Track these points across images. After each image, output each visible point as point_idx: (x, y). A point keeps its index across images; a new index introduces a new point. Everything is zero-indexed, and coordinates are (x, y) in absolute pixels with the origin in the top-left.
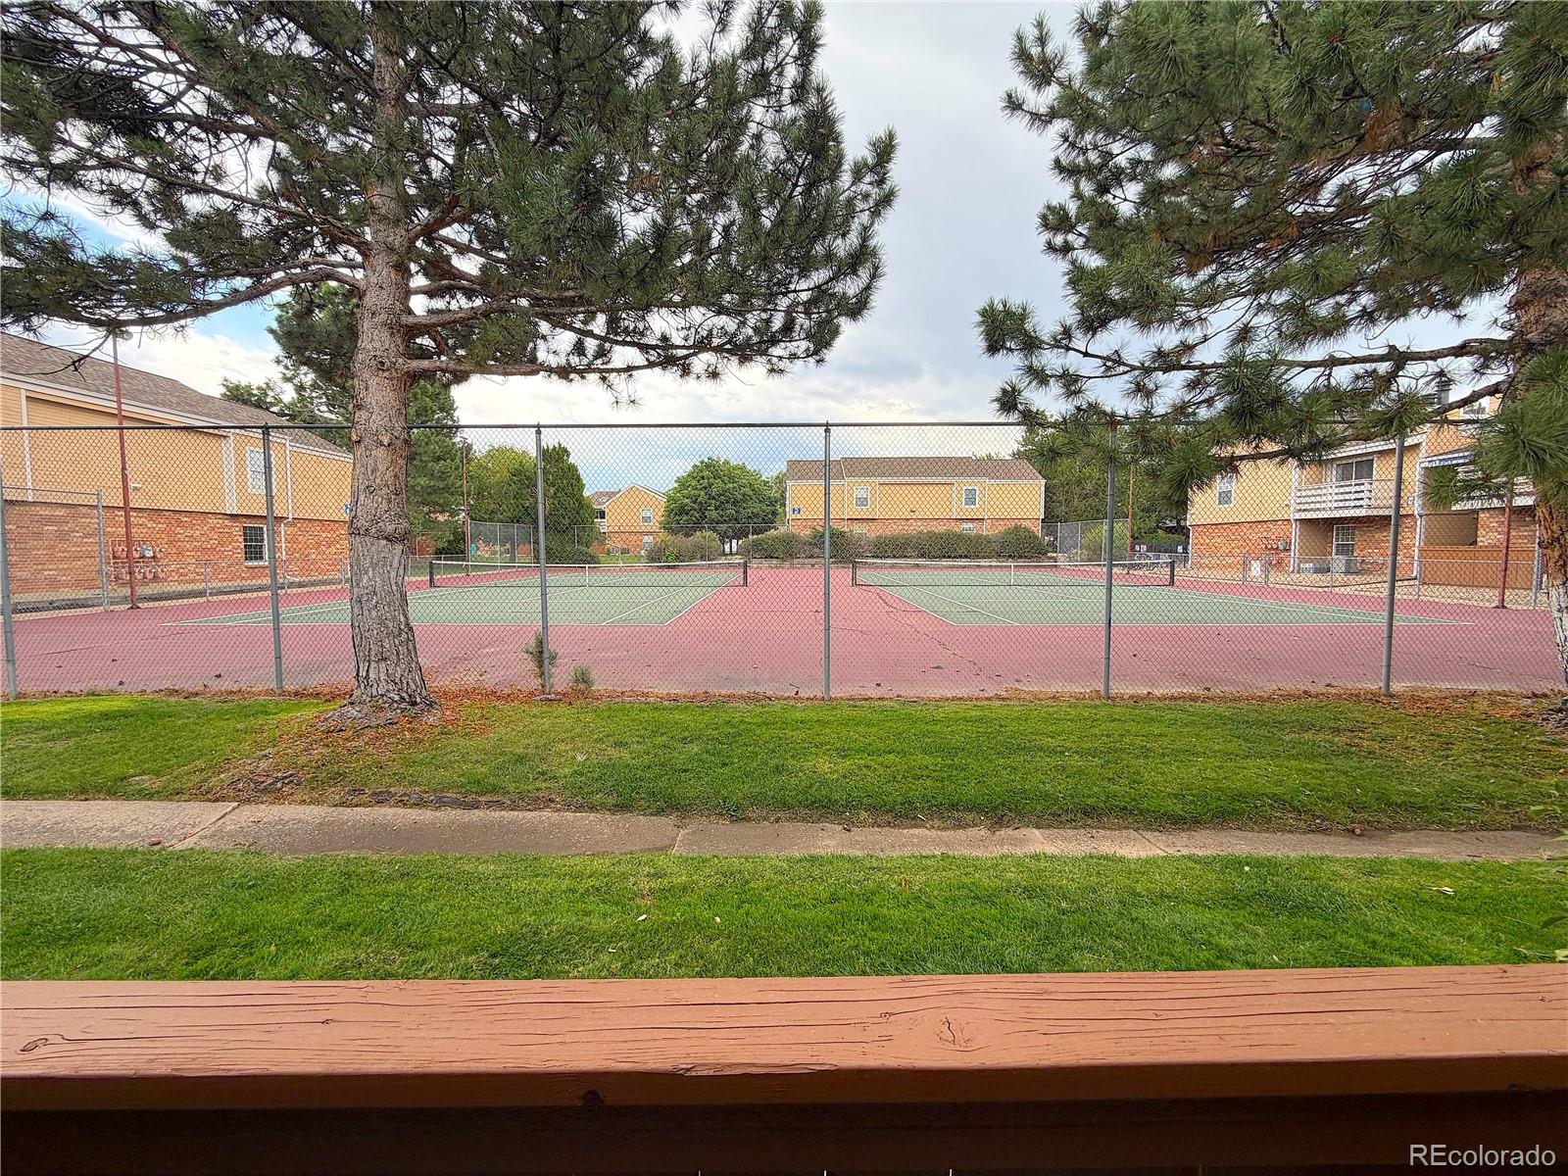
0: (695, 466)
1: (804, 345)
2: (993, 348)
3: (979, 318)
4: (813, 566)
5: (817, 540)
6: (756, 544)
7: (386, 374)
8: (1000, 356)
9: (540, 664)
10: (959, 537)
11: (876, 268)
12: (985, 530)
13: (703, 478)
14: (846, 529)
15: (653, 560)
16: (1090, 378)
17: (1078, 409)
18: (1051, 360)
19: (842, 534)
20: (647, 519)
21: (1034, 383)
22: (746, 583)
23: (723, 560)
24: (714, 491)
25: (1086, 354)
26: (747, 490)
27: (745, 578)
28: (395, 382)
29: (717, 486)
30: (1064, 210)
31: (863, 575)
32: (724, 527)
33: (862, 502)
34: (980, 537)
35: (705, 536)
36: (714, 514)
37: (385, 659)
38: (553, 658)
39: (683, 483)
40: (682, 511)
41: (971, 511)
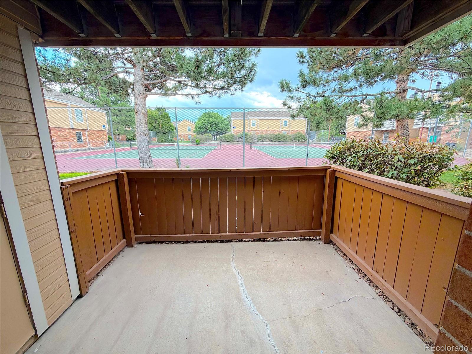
0: (204, 114)
1: (239, 87)
2: (283, 90)
3: (279, 83)
4: (239, 144)
5: (241, 136)
6: (223, 137)
7: (142, 96)
8: (284, 92)
9: (178, 165)
10: (282, 135)
11: (255, 71)
12: (289, 133)
13: (206, 117)
14: (249, 133)
15: (192, 142)
16: (303, 98)
17: (301, 106)
18: (295, 94)
19: (247, 135)
20: (189, 130)
21: (291, 100)
22: (221, 148)
23: (213, 142)
24: (210, 121)
25: (303, 93)
26: (219, 121)
27: (221, 147)
28: (144, 98)
29: (211, 120)
30: (302, 53)
31: (253, 146)
32: (213, 132)
33: (254, 125)
34: (287, 135)
35: (207, 135)
36: (210, 128)
37: (147, 162)
38: (181, 163)
39: (200, 119)
40: (201, 127)
41: (286, 128)
